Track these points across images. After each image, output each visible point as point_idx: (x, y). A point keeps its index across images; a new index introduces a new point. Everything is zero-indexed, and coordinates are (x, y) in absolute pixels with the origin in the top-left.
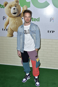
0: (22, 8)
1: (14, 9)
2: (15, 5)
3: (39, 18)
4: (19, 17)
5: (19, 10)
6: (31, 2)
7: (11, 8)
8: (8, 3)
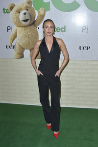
0: (37, 12)
1: (25, 14)
2: (26, 7)
3: (65, 26)
4: (33, 27)
5: (32, 16)
6: (51, 3)
7: (20, 13)
8: (15, 5)
